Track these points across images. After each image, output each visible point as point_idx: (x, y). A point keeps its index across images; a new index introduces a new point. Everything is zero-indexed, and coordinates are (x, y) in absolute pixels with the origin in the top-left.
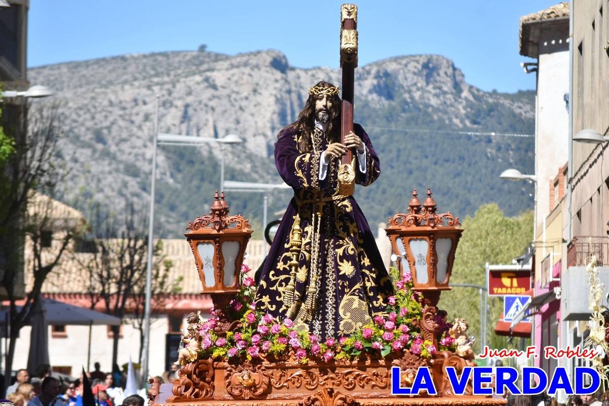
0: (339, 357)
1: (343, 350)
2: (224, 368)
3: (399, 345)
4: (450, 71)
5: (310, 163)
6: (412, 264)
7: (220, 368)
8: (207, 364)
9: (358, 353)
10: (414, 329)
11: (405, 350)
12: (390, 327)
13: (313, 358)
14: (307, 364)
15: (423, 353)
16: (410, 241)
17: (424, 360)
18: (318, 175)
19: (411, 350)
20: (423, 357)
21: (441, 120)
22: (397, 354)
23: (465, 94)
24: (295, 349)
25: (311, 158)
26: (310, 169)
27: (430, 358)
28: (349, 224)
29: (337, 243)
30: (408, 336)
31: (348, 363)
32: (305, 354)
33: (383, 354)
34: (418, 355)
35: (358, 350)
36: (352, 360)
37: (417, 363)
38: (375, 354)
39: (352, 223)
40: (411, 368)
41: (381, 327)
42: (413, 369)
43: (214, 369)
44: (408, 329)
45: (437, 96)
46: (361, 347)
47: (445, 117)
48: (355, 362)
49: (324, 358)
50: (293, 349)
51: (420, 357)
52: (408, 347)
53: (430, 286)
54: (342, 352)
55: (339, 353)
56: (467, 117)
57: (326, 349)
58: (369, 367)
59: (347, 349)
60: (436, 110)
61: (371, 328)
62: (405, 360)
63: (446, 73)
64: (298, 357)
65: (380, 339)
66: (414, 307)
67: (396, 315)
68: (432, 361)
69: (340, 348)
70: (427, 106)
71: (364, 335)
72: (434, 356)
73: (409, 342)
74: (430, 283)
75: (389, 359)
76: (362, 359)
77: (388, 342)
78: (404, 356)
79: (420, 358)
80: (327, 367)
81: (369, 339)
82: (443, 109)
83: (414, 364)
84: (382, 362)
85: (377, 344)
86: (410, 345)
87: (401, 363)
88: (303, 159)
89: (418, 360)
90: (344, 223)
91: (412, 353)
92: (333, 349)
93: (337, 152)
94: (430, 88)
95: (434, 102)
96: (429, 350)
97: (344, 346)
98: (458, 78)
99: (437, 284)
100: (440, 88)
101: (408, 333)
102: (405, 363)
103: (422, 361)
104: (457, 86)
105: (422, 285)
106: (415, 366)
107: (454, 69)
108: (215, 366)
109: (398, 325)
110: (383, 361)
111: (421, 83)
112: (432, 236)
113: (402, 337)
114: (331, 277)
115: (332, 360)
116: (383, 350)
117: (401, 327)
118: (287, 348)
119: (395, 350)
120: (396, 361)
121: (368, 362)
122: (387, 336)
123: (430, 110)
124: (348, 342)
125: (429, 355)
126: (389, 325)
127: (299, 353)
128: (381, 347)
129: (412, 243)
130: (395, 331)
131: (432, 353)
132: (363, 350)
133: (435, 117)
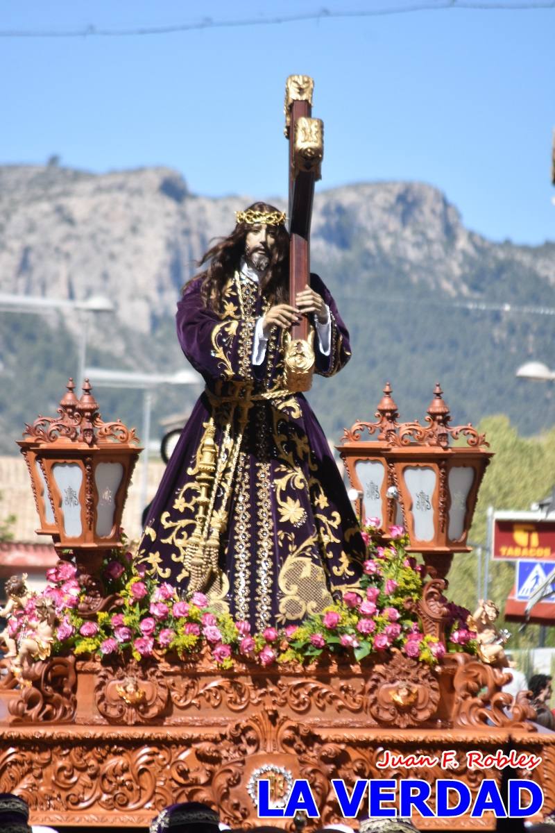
0: (285, 658)
1: (293, 648)
2: (94, 672)
3: (385, 642)
4: (439, 207)
5: (238, 337)
6: (407, 508)
7: (86, 672)
8: (65, 664)
9: (318, 653)
10: (408, 614)
11: (393, 649)
12: (368, 611)
13: (241, 659)
14: (232, 669)
15: (424, 655)
16: (404, 469)
17: (426, 667)
18: (250, 357)
19: (403, 650)
20: (424, 662)
21: (423, 283)
22: (381, 656)
23: (462, 243)
24: (213, 644)
25: (239, 329)
26: (237, 346)
27: (435, 664)
28: (296, 438)
29: (277, 470)
30: (399, 627)
31: (299, 669)
32: (228, 652)
33: (359, 655)
34: (416, 658)
35: (318, 647)
36: (306, 662)
37: (413, 672)
38: (344, 654)
39: (300, 437)
40: (404, 680)
41: (353, 609)
42: (407, 682)
43: (77, 672)
44: (398, 616)
45: (417, 245)
46: (323, 644)
47: (430, 279)
48: (312, 667)
49: (260, 660)
50: (209, 643)
51: (418, 662)
52: (398, 644)
53: (439, 545)
54: (290, 651)
55: (284, 652)
56: (464, 278)
57: (264, 646)
58: (334, 675)
59: (299, 645)
60: (416, 267)
61: (336, 612)
62: (394, 667)
63: (433, 211)
64: (217, 657)
65: (351, 631)
66: (409, 578)
67: (377, 591)
68: (438, 669)
69: (286, 643)
70: (402, 260)
71: (326, 623)
72: (441, 660)
73: (401, 637)
74: (437, 540)
75: (367, 663)
76: (324, 663)
77: (365, 636)
78: (391, 659)
79: (418, 664)
80: (265, 675)
81: (334, 630)
82: (428, 266)
83: (408, 674)
84: (356, 669)
85: (349, 638)
86: (401, 642)
87: (387, 672)
88: (227, 329)
89: (415, 667)
90: (288, 436)
91: (405, 655)
92: (275, 644)
93: (285, 320)
94: (408, 233)
95: (413, 254)
96: (435, 650)
97: (294, 641)
98: (452, 220)
99: (448, 543)
100: (423, 234)
101: (398, 621)
102: (393, 672)
103: (422, 668)
104: (450, 232)
105: (423, 543)
106: (410, 677)
107: (446, 204)
108: (78, 668)
109: (381, 609)
110: (357, 667)
111: (394, 224)
112: (444, 462)
113: (390, 628)
114: (267, 525)
115: (273, 663)
116: (359, 648)
117: (388, 611)
118: (199, 642)
119: (377, 649)
120: (379, 668)
121: (334, 668)
122: (364, 625)
123: (407, 267)
124: (300, 633)
125: (434, 659)
126: (367, 606)
127: (218, 650)
128: (355, 644)
129: (409, 473)
130: (377, 618)
131: (439, 656)
132: (325, 649)
133: (415, 278)
